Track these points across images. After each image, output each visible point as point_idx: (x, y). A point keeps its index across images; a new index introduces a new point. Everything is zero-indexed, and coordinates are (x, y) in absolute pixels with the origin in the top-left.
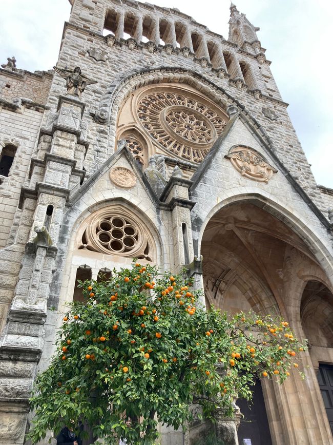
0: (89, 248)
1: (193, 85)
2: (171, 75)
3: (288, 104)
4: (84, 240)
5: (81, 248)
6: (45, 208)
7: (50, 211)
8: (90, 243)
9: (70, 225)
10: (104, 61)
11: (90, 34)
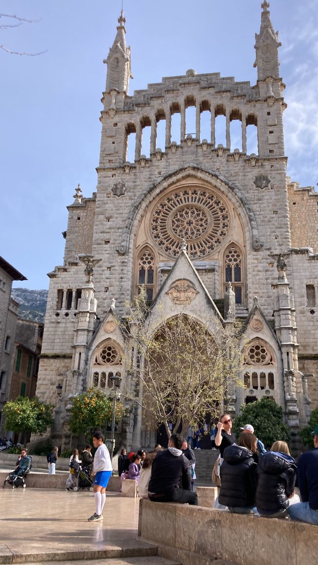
0: (98, 364)
1: (195, 177)
2: (174, 179)
3: (287, 157)
4: (96, 361)
5: (95, 364)
6: (79, 354)
7: (80, 354)
8: (98, 362)
9: (89, 357)
10: (124, 194)
11: (113, 169)
